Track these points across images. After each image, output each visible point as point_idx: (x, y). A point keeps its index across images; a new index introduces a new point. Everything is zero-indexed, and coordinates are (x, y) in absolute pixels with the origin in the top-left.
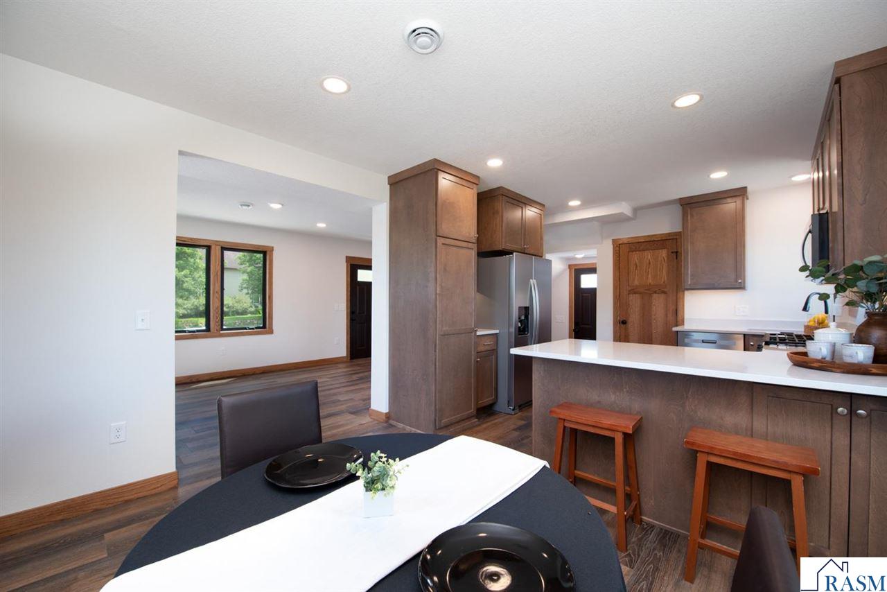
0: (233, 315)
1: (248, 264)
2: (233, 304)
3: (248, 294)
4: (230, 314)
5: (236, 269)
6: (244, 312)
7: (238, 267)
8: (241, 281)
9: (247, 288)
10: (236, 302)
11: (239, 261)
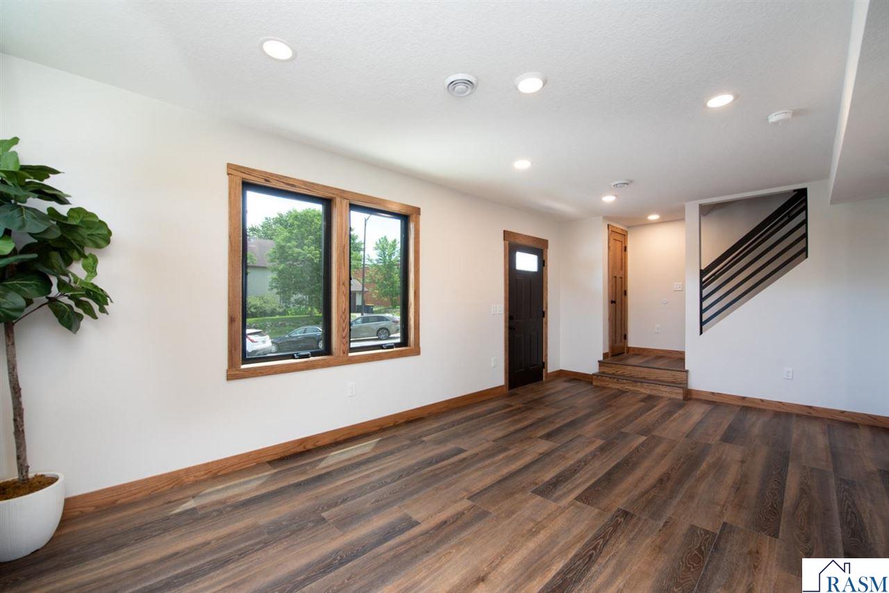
0: (261, 316)
1: (277, 261)
2: (261, 304)
3: (277, 293)
4: (258, 315)
5: (264, 268)
6: (273, 313)
7: (269, 265)
8: (270, 280)
9: (276, 287)
10: (264, 302)
11: (269, 258)
